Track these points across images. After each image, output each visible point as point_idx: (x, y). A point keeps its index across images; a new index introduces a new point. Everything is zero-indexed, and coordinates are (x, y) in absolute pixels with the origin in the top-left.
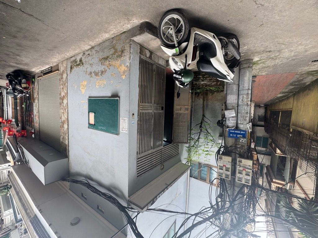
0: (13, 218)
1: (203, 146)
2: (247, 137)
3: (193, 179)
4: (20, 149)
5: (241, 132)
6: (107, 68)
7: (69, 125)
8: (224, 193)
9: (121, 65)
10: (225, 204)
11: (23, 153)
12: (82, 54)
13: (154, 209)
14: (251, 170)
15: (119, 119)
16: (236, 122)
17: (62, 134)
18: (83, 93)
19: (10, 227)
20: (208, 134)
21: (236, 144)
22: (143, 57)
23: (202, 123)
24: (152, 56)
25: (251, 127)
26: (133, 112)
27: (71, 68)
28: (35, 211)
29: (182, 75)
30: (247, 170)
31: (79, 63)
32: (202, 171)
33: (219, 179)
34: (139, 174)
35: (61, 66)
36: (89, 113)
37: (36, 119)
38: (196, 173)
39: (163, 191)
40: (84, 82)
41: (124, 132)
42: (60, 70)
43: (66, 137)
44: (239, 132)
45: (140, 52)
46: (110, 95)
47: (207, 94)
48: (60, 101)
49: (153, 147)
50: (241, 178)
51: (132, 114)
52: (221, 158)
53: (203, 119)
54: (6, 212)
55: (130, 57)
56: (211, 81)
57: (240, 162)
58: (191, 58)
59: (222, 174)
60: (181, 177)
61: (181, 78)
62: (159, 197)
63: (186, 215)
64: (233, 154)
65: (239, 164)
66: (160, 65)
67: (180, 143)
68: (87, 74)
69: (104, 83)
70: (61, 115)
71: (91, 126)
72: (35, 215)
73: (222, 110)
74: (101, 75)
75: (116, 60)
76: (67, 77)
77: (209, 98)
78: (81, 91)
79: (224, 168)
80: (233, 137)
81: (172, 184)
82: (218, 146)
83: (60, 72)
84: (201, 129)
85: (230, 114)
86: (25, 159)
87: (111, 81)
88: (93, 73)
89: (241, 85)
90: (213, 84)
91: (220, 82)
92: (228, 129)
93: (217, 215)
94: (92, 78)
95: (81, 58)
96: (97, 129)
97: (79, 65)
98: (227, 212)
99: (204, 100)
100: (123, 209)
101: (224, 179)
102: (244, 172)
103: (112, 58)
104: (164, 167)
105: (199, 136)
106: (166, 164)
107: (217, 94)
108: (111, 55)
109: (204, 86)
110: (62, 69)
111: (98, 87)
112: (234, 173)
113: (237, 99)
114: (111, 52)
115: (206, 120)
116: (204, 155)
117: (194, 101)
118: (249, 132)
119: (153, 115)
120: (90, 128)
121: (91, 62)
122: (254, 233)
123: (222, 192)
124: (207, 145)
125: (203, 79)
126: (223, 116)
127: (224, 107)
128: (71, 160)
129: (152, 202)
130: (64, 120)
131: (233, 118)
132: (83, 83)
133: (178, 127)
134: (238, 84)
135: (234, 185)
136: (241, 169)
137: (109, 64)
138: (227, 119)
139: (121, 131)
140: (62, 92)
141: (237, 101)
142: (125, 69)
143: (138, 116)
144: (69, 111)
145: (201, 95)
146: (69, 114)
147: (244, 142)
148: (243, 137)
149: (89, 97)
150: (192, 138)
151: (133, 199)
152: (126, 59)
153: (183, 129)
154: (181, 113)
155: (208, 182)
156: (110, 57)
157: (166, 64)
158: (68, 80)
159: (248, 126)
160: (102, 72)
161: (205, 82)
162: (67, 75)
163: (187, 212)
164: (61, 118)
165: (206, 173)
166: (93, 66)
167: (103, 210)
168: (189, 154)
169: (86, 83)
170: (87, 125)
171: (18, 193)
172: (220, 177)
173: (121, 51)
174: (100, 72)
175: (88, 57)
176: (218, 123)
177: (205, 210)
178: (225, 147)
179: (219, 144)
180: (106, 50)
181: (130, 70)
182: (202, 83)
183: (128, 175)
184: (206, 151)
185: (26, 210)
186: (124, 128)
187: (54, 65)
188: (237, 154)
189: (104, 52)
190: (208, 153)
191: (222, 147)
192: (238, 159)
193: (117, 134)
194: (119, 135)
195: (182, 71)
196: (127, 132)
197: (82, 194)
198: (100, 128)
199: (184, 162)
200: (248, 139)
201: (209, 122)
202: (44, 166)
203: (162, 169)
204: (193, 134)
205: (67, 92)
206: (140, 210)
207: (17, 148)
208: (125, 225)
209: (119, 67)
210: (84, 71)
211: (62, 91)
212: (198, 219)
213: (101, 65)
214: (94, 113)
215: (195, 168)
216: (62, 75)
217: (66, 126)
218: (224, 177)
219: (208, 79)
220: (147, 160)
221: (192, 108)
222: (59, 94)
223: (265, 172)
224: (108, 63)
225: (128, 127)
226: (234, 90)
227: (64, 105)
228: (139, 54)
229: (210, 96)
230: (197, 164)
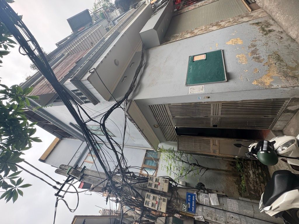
0: (115, 18)
1: (174, 165)
2: (188, 213)
3: (145, 152)
4: (165, 4)
5: (193, 208)
6: (264, 62)
7: (189, 39)
8: (136, 180)
9: (271, 77)
10: (129, 179)
11: (162, 7)
12: (281, 30)
13: (126, 121)
14: (157, 209)
15: (202, 84)
16: (205, 204)
17: (180, 34)
18: (226, 43)
19: (109, 18)
20: (188, 171)
21: (180, 200)
22: (287, 103)
23: (199, 166)
24: (289, 114)
25: (199, 220)
26: (212, 97)
27: (257, 24)
28: (122, 32)
29: (269, 152)
30: (157, 205)
31: (267, 30)
32: (152, 162)
33: (148, 177)
34: (151, 107)
35: (259, 12)
36: (205, 54)
37: (192, 7)
38: (150, 156)
39: (139, 128)
40: (242, 41)
41: (190, 91)
42: (252, 13)
43: (178, 38)
44: (193, 206)
45: (295, 98)
46: (229, 71)
47: (234, 175)
48: (214, 23)
49: (174, 117)
50: (149, 198)
51: (209, 96)
52: (166, 181)
53: (203, 168)
54: (118, 11)
55: (287, 87)
56: (255, 183)
57: (164, 200)
58: (295, 164)
59: (152, 181)
60: (148, 142)
61: (264, 149)
62: (134, 125)
63: (122, 146)
64: (171, 195)
65: (162, 199)
66: (275, 122)
67: (178, 143)
68: (252, 42)
69: (244, 62)
70: (199, 28)
71: (192, 58)
72: (120, 33)
73: (217, 191)
74: (253, 58)
75: (279, 71)
76: (245, 22)
77: (230, 178)
78: (229, 40)
79: (157, 183)
80: (188, 198)
81: (143, 135)
82: (176, 180)
83: (250, 13)
84: (192, 165)
85: (213, 199)
86: (157, 11)
87: (247, 70)
88: (254, 48)
89: (253, 220)
90: (251, 185)
91: (254, 194)
92: (196, 194)
93: (122, 171)
94: (248, 48)
95: (274, 31)
96: (190, 65)
97: (263, 31)
98: (123, 180)
99: (226, 171)
100: (126, 97)
101: (148, 181)
102: (155, 202)
103: (281, 66)
104: (156, 127)
105: (185, 162)
106: (158, 129)
107: (236, 188)
108: (285, 65)
109: (246, 174)
110: (255, 14)
111: (237, 56)
112: (153, 191)
113: (232, 211)
114: (290, 63)
115: (203, 171)
116: (167, 165)
117: (224, 159)
118: (194, 216)
119: (207, 116)
120: (189, 59)
121: (270, 43)
122: (109, 200)
123: (136, 178)
124: (177, 169)
125: (256, 173)
126: (209, 191)
127: (221, 193)
128: (158, 48)
129: (131, 119)
130: (194, 32)
131: (208, 202)
132: (239, 40)
133: (194, 141)
134: (254, 217)
135: (143, 190)
136: (158, 200)
137: (271, 64)
138: (207, 195)
139: (190, 88)
140: (225, 22)
141: (230, 211)
142: (266, 83)
143: (207, 102)
144: (204, 34)
145: (233, 169)
146: (201, 35)
147: (183, 209)
148: (188, 208)
149: (223, 50)
150: (183, 154)
151: (133, 103)
152: (283, 82)
153: (192, 146)
154: (210, 145)
155: (143, 166)
156: (282, 64)
157: (277, 130)
158: (241, 24)
159: (200, 217)
160: (258, 58)
161: (252, 176)
162: (248, 21)
163: (124, 146)
164: (196, 29)
165: (150, 165)
166: (265, 46)
167: (124, 81)
168: (167, 150)
169: (239, 43)
170: (192, 55)
171: (133, 15)
172: (149, 178)
173: (295, 75)
174: (258, 56)
175: (278, 38)
176: (201, 183)
177: (125, 162)
178: (176, 188)
179: (178, 182)
180: (292, 56)
181: (266, 89)
182: (251, 172)
183: (151, 98)
184: (171, 167)
185: (122, 25)
186: (194, 90)
187: (259, 4)
188: (171, 199)
189: (288, 55)
190: (169, 169)
191: (176, 184)
192: (166, 199)
193: (187, 84)
194: (186, 86)
195: (275, 152)
196: (190, 93)
197: (134, 63)
198: (191, 67)
199: (160, 145)
200: (186, 213)
201: (201, 174)
202: (154, 28)
203: (154, 126)
204: (186, 156)
205: (226, 26)
206: (126, 110)
207: (165, 2)
208: (115, 99)
209: (269, 76)
210: (256, 38)
211: (227, 21)
212: (120, 156)
213: (268, 54)
214: (205, 58)
215: (154, 155)
216: (247, 16)
217: (188, 35)
218: (150, 182)
219: (258, 180)
220: (163, 113)
221: (215, 157)
222: (222, 20)
223: (150, 220)
224: (272, 62)
225: (194, 94)
226: (245, 210)
227: (210, 29)
228: (292, 98)
229: (231, 179)
230: (158, 157)
